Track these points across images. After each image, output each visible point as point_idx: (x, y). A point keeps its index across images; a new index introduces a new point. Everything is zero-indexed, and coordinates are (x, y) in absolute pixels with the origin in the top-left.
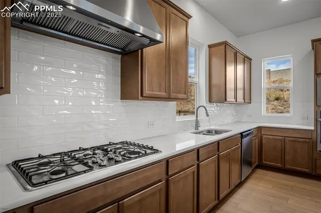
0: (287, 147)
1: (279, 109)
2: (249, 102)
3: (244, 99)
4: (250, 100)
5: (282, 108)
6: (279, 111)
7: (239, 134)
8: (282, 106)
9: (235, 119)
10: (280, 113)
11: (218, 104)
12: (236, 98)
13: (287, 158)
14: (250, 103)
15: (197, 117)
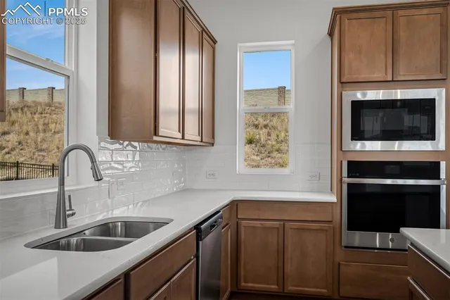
0: (289, 242)
1: (253, 160)
2: (211, 141)
3: (201, 133)
4: (213, 137)
5: (258, 158)
6: (254, 164)
7: (190, 230)
8: (257, 155)
9: (178, 184)
10: (256, 166)
11: (136, 144)
12: (182, 128)
13: (289, 268)
14: (213, 145)
15: (62, 183)
